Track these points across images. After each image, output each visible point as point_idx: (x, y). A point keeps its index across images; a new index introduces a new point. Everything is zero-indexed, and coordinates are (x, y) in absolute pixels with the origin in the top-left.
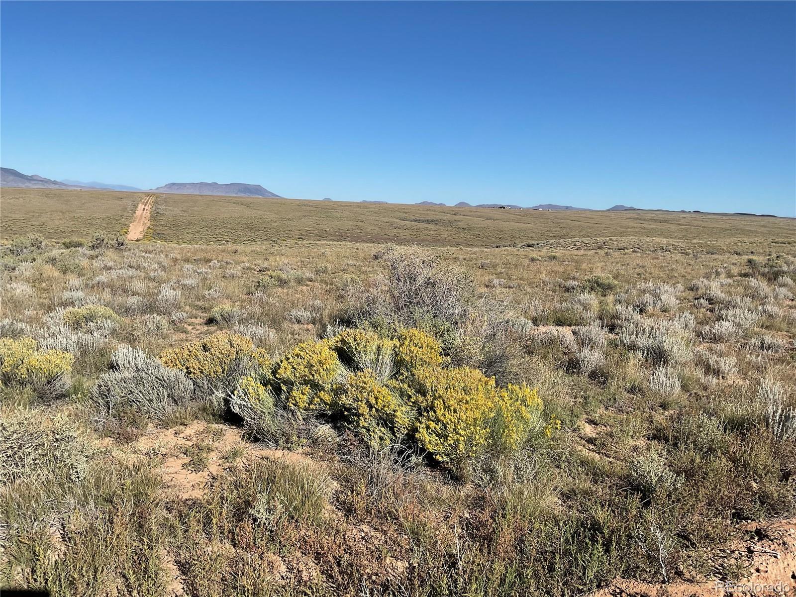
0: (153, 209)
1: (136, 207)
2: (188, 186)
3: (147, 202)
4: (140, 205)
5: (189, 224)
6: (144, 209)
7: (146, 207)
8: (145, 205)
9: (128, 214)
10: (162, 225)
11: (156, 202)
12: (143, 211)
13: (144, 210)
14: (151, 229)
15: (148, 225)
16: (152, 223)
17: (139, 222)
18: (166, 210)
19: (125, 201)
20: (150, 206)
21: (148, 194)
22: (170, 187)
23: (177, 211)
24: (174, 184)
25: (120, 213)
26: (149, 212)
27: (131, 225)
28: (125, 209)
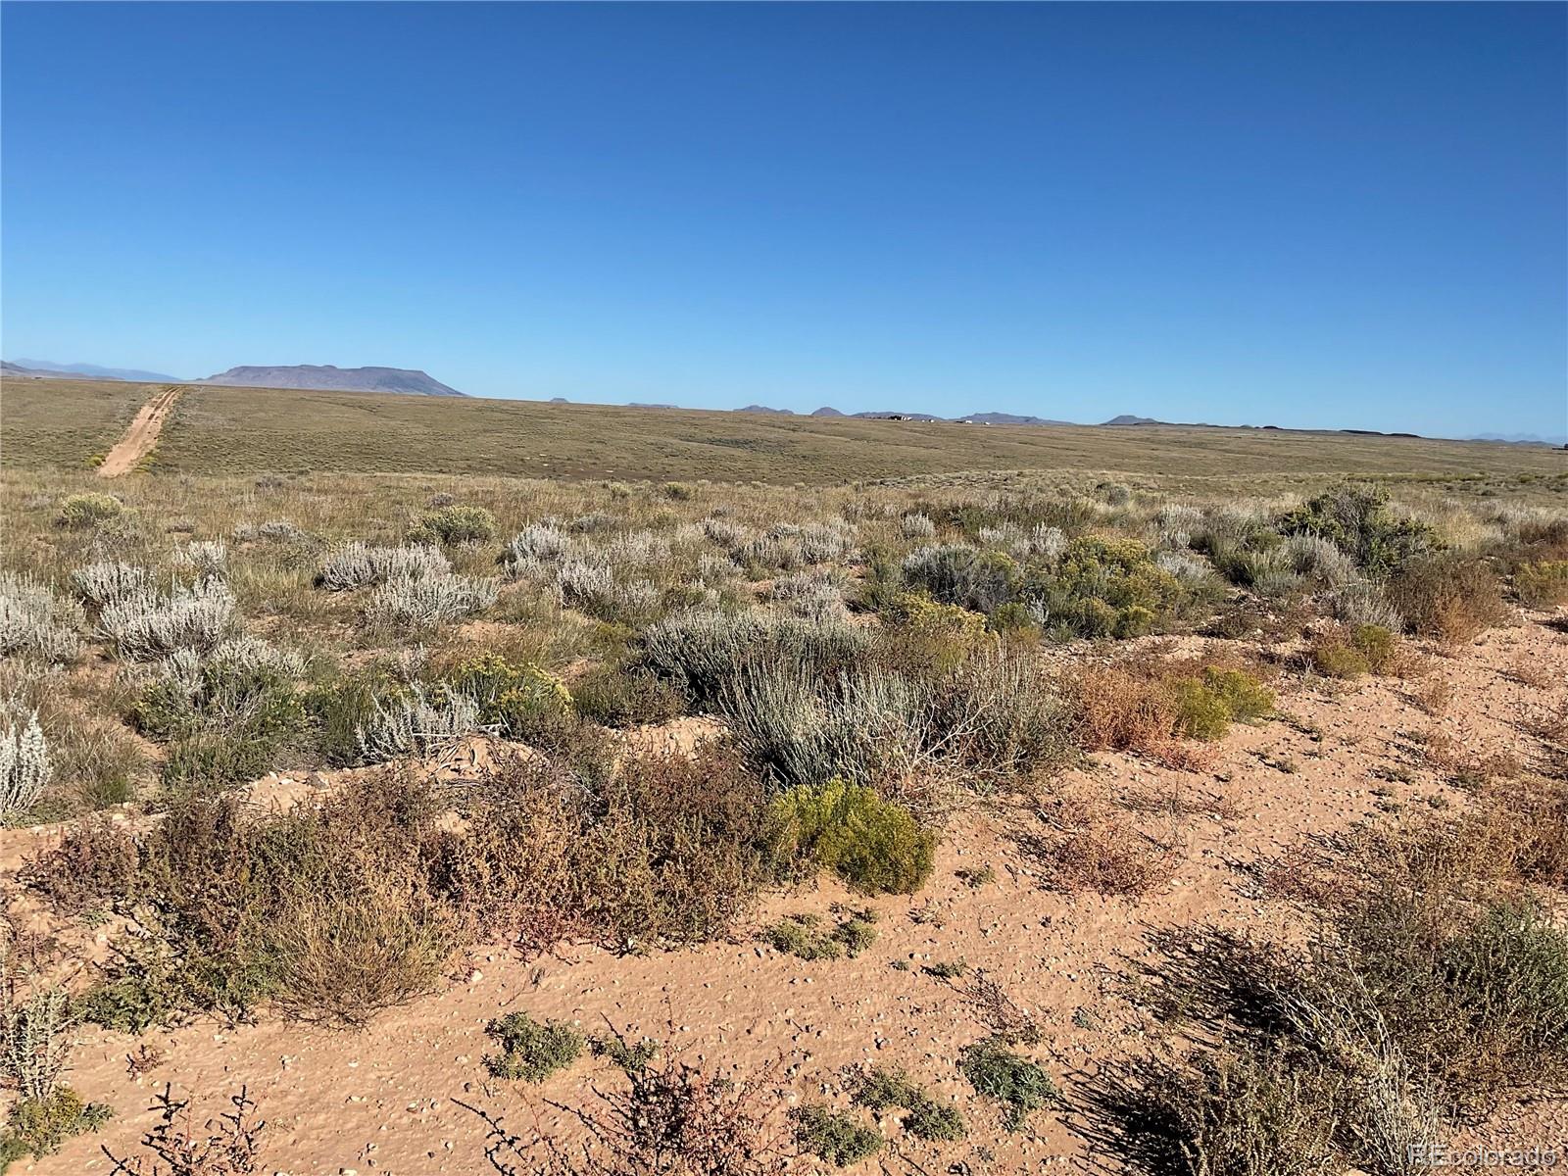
0: (172, 415)
1: (135, 411)
2: (276, 373)
3: (162, 402)
4: (145, 408)
5: (239, 444)
6: (152, 415)
7: (158, 413)
8: (157, 408)
9: (115, 426)
10: (180, 448)
11: (181, 403)
12: (148, 421)
13: (150, 418)
14: (154, 455)
15: (151, 447)
16: (161, 443)
17: (134, 442)
18: (196, 418)
19: (114, 400)
20: (166, 410)
21: (171, 388)
22: (239, 375)
23: (220, 420)
24: (245, 368)
25: (98, 424)
26: (160, 422)
27: (114, 448)
28: (110, 416)
